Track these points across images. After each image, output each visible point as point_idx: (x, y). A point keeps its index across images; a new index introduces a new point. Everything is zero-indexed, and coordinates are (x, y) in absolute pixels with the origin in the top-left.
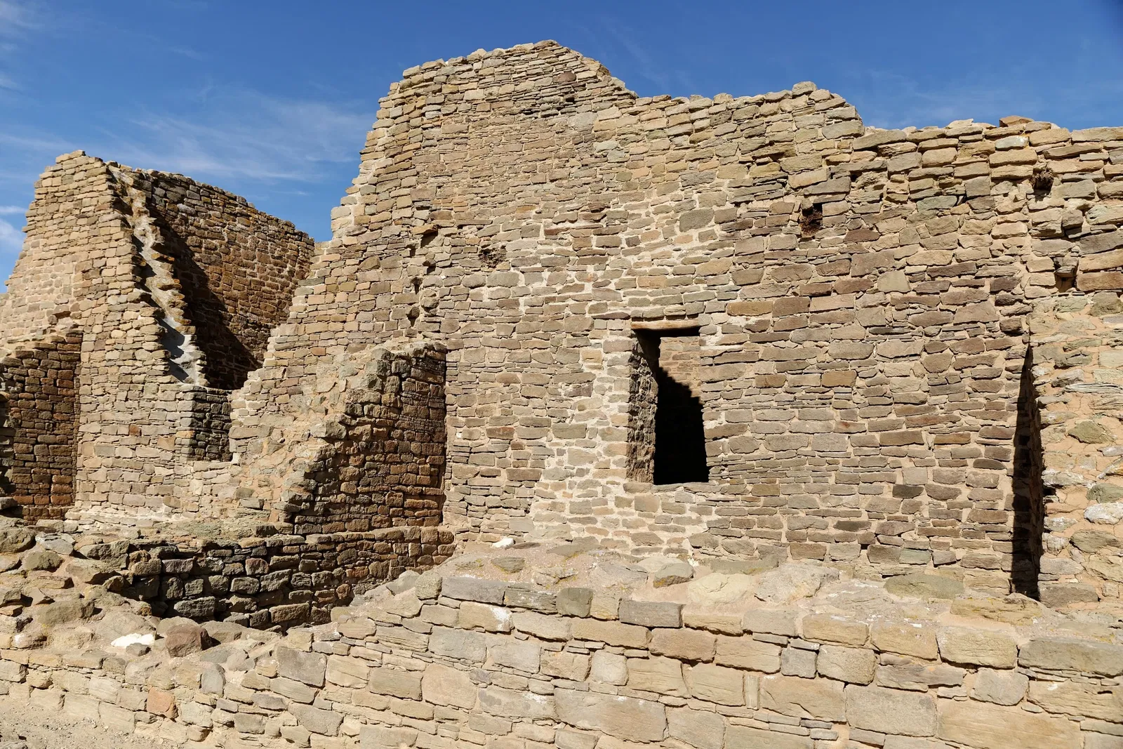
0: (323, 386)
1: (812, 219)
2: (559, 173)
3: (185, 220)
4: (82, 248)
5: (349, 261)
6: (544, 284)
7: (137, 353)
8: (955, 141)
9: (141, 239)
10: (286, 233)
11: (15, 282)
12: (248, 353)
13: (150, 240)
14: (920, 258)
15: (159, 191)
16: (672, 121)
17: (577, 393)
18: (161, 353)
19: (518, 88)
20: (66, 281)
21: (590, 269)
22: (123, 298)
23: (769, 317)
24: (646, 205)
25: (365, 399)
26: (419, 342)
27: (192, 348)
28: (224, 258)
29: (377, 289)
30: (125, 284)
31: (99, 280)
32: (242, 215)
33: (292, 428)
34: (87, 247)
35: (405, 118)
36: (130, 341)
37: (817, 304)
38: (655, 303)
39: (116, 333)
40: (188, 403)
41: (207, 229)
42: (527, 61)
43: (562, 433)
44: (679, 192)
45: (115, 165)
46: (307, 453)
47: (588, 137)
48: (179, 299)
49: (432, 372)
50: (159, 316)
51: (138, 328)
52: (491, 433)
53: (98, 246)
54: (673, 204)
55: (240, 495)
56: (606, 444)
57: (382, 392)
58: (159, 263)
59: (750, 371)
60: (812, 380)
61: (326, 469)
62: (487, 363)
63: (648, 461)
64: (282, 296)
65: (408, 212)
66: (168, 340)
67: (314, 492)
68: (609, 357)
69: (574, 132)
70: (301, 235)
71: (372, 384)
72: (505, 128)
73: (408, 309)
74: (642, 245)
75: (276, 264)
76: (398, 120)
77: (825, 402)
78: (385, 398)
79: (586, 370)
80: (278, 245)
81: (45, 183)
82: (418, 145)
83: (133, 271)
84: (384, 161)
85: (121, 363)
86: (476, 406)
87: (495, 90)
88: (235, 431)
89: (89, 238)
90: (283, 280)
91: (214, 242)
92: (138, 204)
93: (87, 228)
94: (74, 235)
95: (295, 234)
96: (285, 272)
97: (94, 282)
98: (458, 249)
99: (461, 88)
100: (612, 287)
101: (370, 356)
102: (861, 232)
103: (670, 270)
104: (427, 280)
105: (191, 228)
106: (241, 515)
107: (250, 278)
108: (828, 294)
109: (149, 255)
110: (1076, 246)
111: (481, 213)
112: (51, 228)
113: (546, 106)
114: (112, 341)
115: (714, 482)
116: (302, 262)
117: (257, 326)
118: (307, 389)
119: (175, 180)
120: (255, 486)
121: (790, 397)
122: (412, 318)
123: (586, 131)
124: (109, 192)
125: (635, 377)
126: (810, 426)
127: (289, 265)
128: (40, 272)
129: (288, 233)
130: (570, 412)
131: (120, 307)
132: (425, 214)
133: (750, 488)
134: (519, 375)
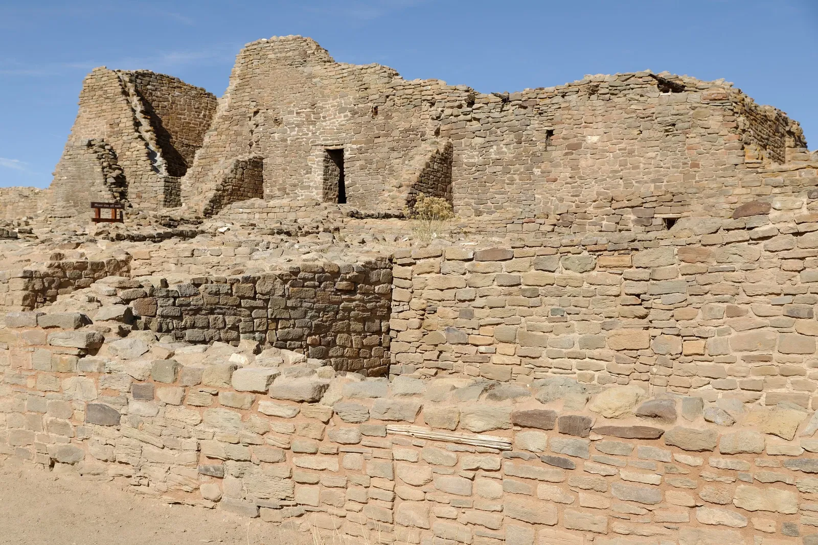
0: (216, 172)
1: (375, 111)
2: (301, 90)
3: (151, 94)
4: (109, 113)
5: (226, 122)
6: (296, 133)
7: (138, 162)
8: (413, 87)
9: (135, 108)
10: (201, 94)
11: (76, 129)
12: (184, 160)
13: (139, 108)
14: (403, 125)
15: (139, 81)
16: (337, 73)
17: (307, 173)
18: (149, 162)
19: (287, 55)
20: (102, 129)
21: (311, 127)
22: (130, 137)
23: (363, 145)
24: (328, 104)
25: (229, 177)
26: (251, 156)
27: (161, 159)
28: (170, 111)
29: (238, 134)
30: (131, 131)
31: (118, 129)
32: (178, 87)
33: (205, 187)
34: (111, 113)
35: (246, 64)
36: (134, 156)
37: (376, 140)
38: (331, 140)
39: (127, 153)
40: (162, 183)
41: (161, 97)
42: (290, 44)
43: (303, 188)
44: (338, 100)
45: (119, 71)
46: (210, 195)
47: (310, 77)
48: (153, 136)
49: (257, 167)
50: (147, 145)
51: (138, 151)
52: (279, 190)
53: (117, 113)
54: (337, 104)
55: (189, 208)
56: (316, 191)
57: (236, 174)
58: (144, 120)
59: (358, 164)
60: (374, 166)
61: (216, 200)
62: (277, 163)
63: (335, 198)
64: (200, 129)
65: (248, 103)
66: (151, 155)
67: (213, 207)
68: (317, 160)
69: (306, 74)
70: (209, 94)
71: (232, 171)
72: (282, 71)
73: (249, 142)
74: (327, 119)
75: (196, 112)
76: (244, 65)
77: (378, 173)
78: (237, 176)
79: (310, 165)
80: (197, 101)
81: (88, 81)
82: (250, 76)
83: (134, 125)
84: (238, 81)
85: (131, 166)
86: (273, 179)
87: (279, 55)
88: (182, 194)
89: (112, 109)
90: (201, 120)
91: (165, 103)
92: (132, 91)
93: (111, 104)
94: (104, 107)
95: (205, 94)
96: (201, 116)
97: (116, 129)
98: (266, 119)
99: (266, 53)
100: (317, 134)
101: (232, 161)
102: (388, 117)
103: (335, 128)
104: (256, 130)
105: (154, 97)
106: (189, 214)
107: (183, 121)
108: (379, 137)
109: (139, 116)
110: (440, 122)
111: (274, 104)
112: (92, 103)
113: (296, 63)
114: (126, 157)
115: (348, 202)
116: (210, 110)
117: (188, 145)
118: (210, 174)
119: (145, 74)
120: (194, 205)
121: (368, 172)
122: (251, 146)
123: (310, 74)
124: (120, 87)
125: (327, 167)
126: (374, 182)
127: (203, 112)
128: (88, 124)
129: (203, 94)
130: (305, 180)
131: (129, 141)
132: (254, 104)
133: (358, 203)
134: (288, 167)
